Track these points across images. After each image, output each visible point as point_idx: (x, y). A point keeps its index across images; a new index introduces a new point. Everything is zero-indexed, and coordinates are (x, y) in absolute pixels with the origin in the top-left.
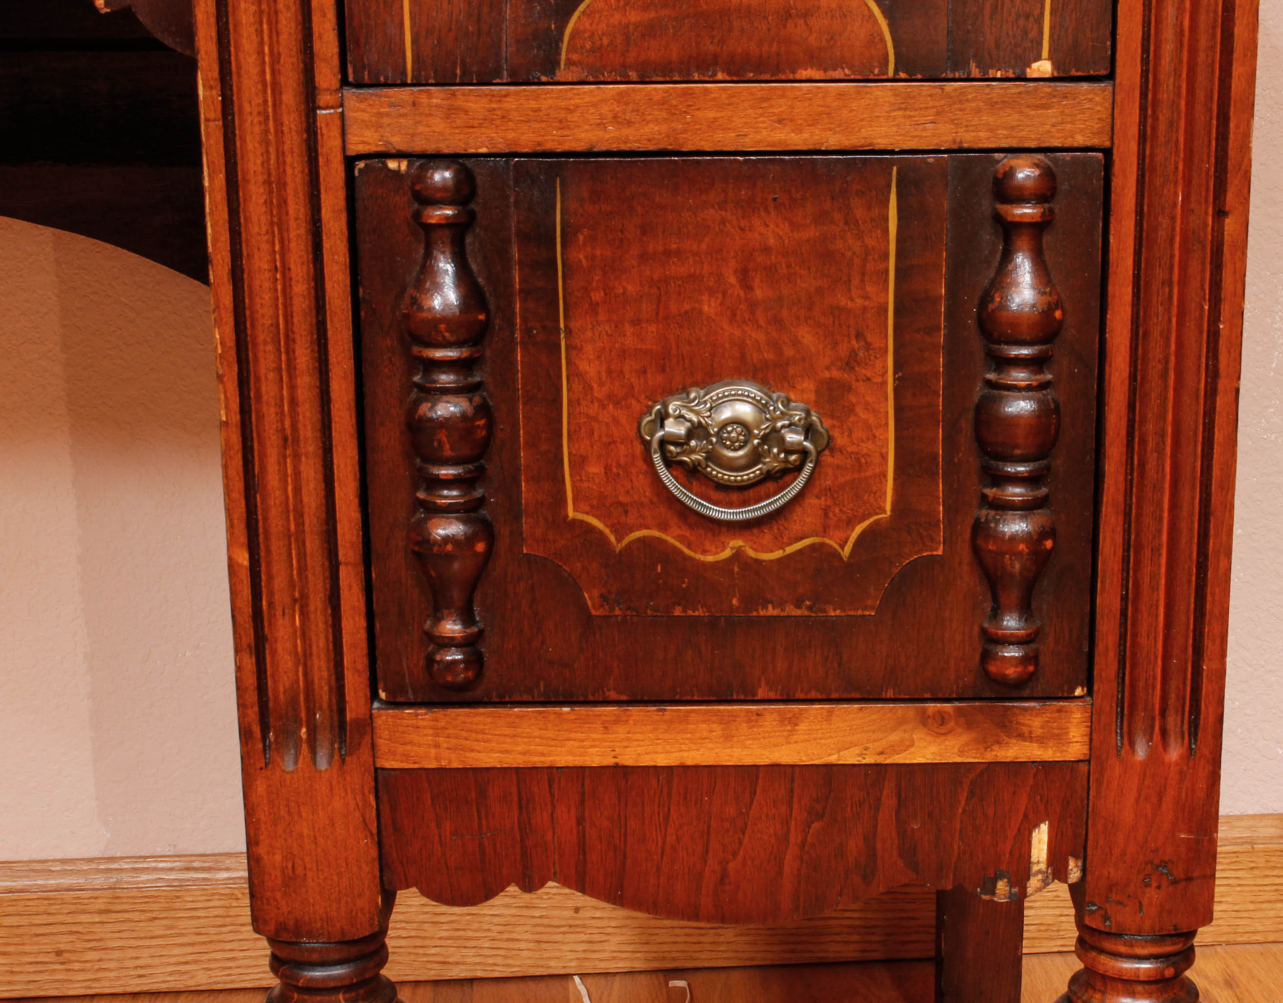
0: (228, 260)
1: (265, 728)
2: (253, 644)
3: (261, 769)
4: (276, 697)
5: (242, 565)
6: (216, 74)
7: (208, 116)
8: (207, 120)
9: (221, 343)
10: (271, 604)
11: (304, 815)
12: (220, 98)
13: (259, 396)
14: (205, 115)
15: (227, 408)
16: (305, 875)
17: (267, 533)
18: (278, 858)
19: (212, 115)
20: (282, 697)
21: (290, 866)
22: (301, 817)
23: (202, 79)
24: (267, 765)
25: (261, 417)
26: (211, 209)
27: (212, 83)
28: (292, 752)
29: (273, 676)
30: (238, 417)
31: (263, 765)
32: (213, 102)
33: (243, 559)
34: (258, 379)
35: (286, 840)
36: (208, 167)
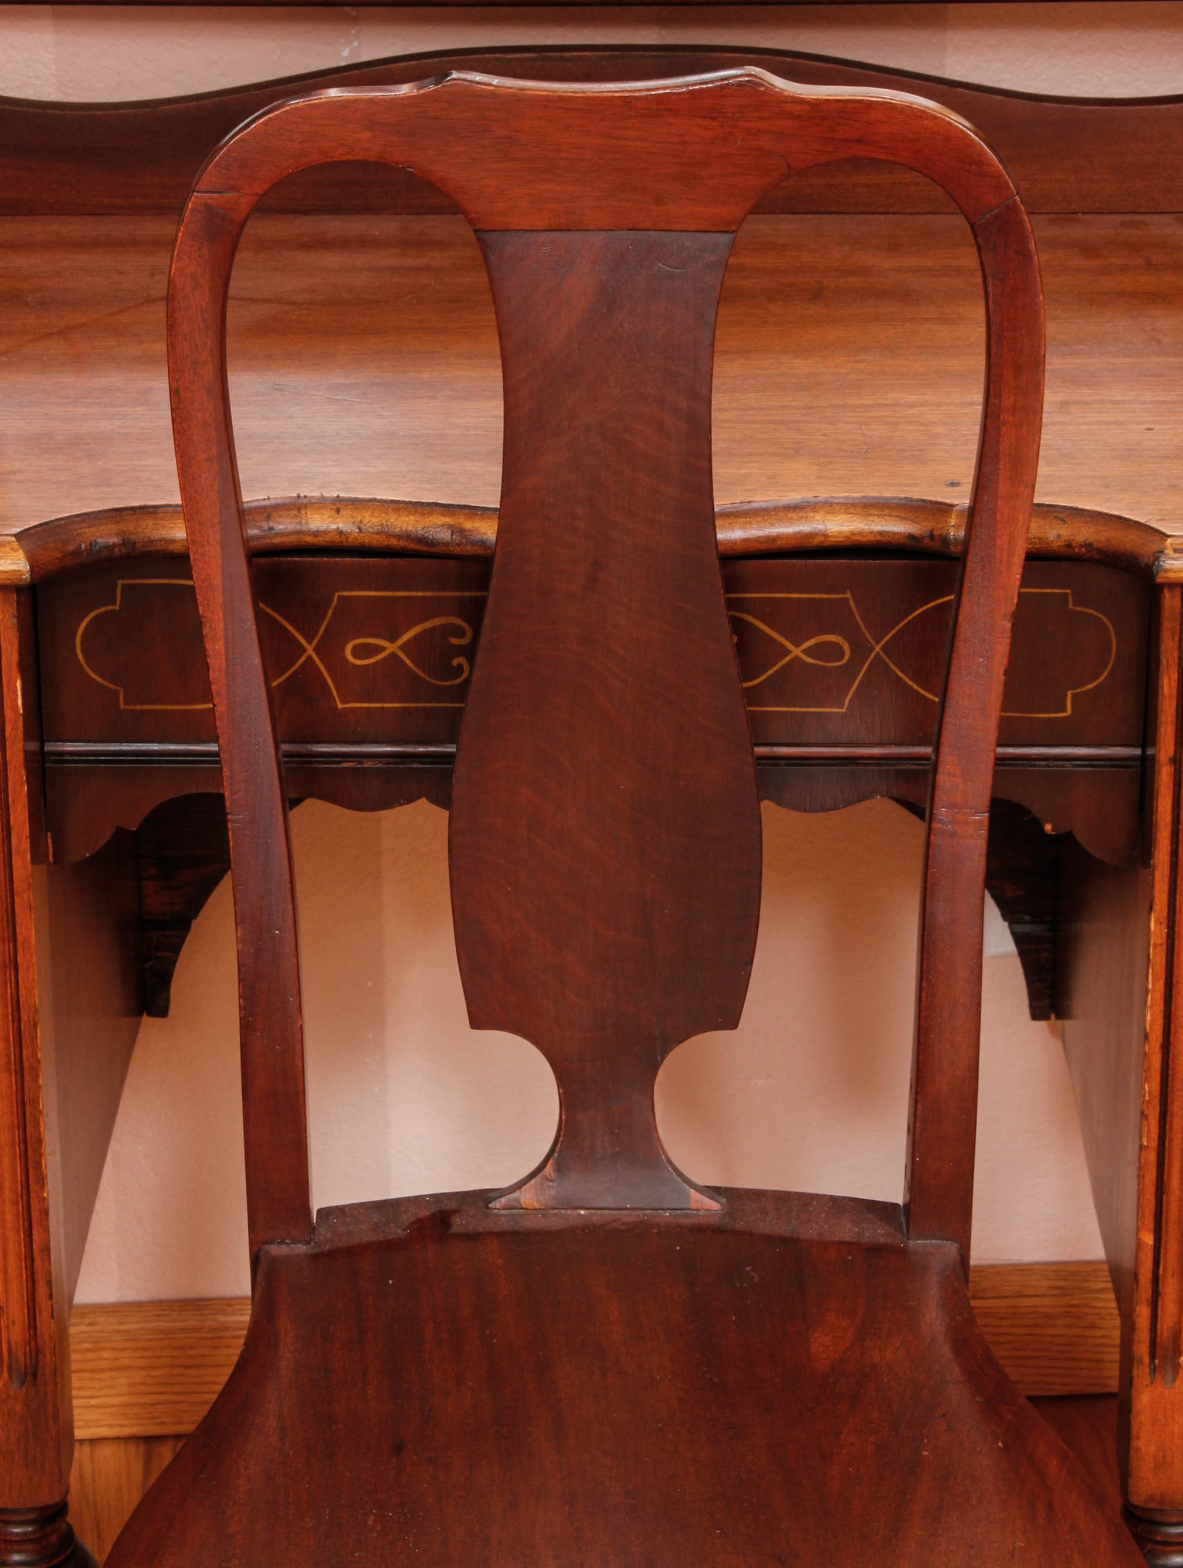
0: (1160, 1037)
1: (1153, 1356)
2: (1150, 1299)
3: (1147, 1385)
4: (1162, 1334)
5: (1147, 1244)
6: (1165, 914)
7: (1156, 942)
8: (1155, 945)
9: (1149, 1093)
10: (1165, 1269)
11: (1176, 1419)
12: (1166, 930)
13: (1171, 1126)
14: (1154, 941)
15: (1148, 1137)
16: (1172, 1461)
17: (1167, 1221)
18: (1152, 1449)
19: (1159, 941)
20: (1165, 1334)
21: (1161, 1454)
22: (1174, 1420)
23: (1154, 917)
24: (1152, 1382)
25: (1171, 1141)
26: (1151, 1003)
27: (1162, 920)
28: (1171, 1373)
29: (1161, 1320)
30: (1157, 1143)
31: (1148, 1382)
32: (1161, 933)
33: (1149, 1239)
34: (1172, 1115)
35: (1160, 1436)
36: (1153, 976)
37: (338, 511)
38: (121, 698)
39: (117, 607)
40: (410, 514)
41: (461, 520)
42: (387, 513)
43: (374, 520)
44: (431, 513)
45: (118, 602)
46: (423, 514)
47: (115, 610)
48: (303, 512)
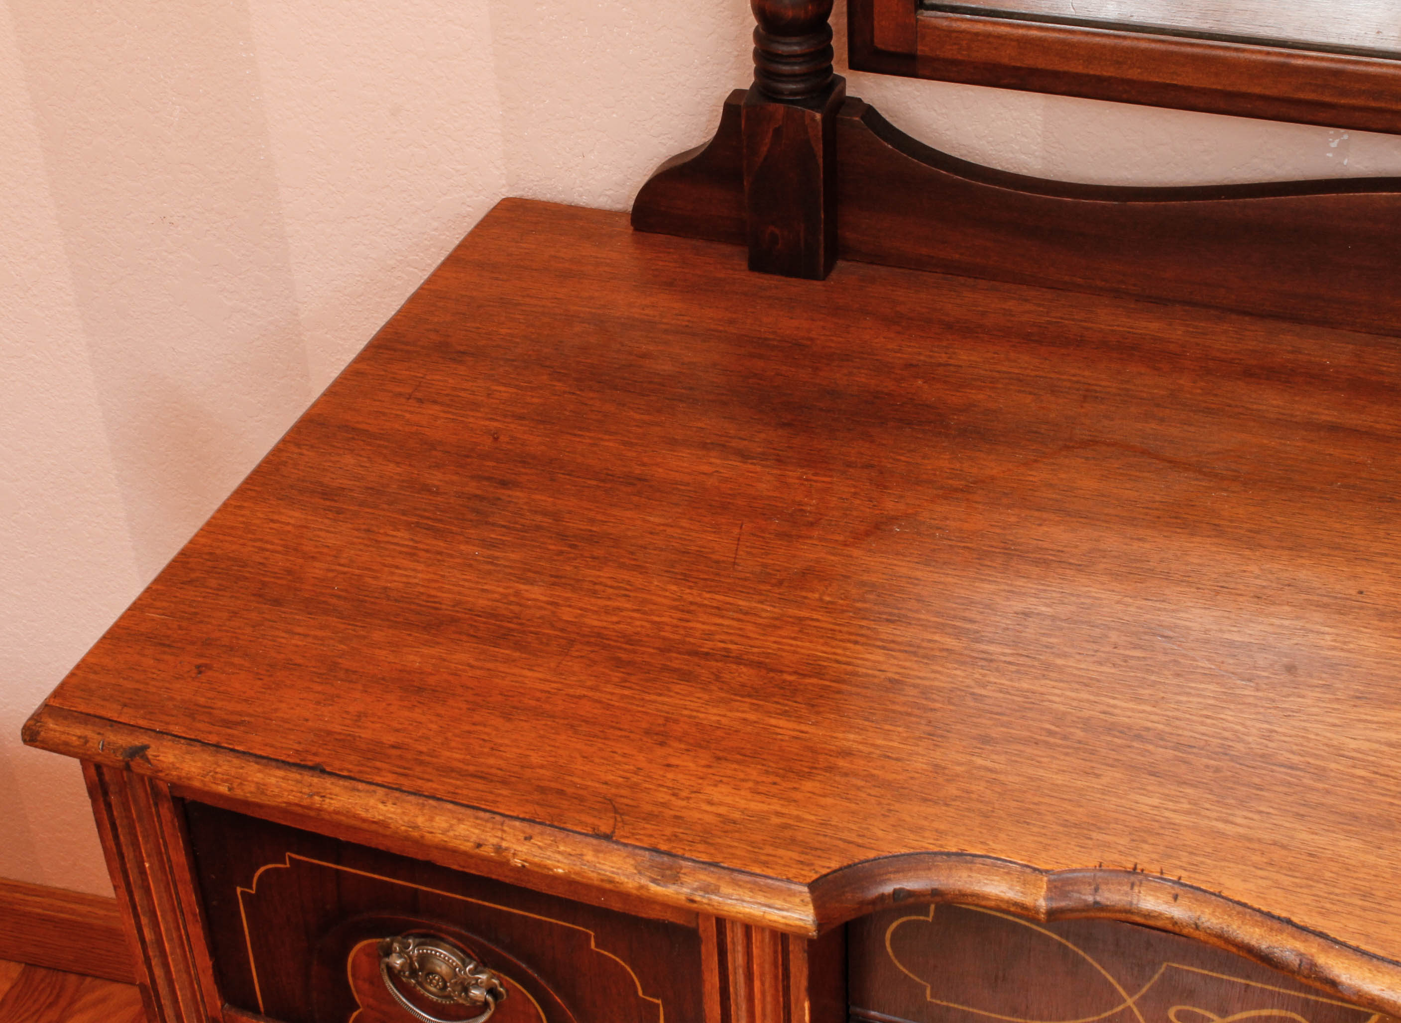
37: (1176, 897)
38: (928, 992)
39: (930, 919)
40: (1256, 924)
41: (1314, 950)
42: (1230, 916)
43: (1214, 921)
44: (1280, 931)
45: (932, 914)
46: (1271, 929)
47: (927, 921)
48: (1136, 889)
